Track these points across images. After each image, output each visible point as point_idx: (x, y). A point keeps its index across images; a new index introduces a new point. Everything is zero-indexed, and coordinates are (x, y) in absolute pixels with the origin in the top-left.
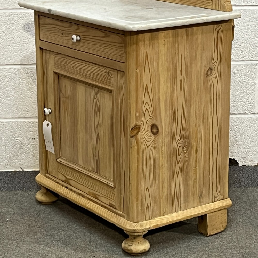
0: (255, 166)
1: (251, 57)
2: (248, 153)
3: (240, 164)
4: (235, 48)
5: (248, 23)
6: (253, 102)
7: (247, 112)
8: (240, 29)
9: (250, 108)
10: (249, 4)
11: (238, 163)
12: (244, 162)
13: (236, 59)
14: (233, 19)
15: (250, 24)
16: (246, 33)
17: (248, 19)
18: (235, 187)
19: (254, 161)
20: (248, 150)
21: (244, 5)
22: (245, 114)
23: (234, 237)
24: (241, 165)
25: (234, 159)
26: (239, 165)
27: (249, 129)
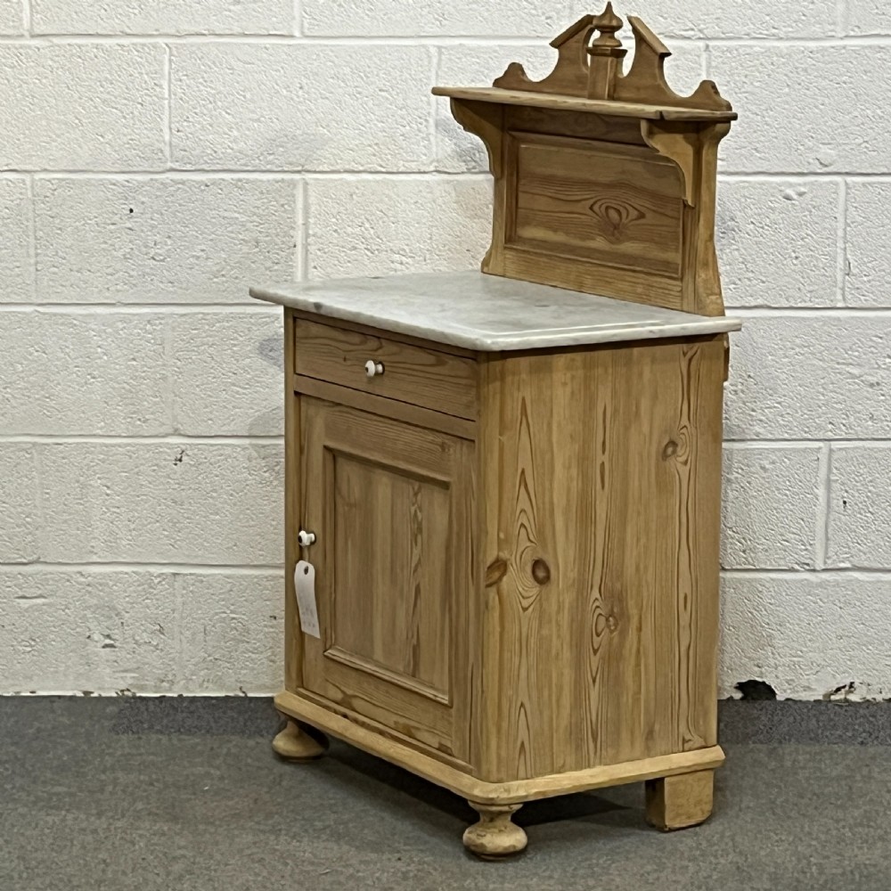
0: (817, 702)
1: (806, 432)
2: (801, 668)
3: (780, 697)
4: (767, 408)
5: (797, 350)
6: (811, 542)
7: (797, 567)
8: (777, 362)
9: (803, 556)
10: (800, 305)
11: (774, 693)
12: (789, 691)
13: (770, 436)
14: (726, 333)
15: (802, 352)
16: (793, 374)
17: (798, 341)
18: (754, 743)
19: (815, 690)
20: (799, 662)
21: (787, 306)
22: (792, 570)
23: (728, 834)
24: (783, 699)
25: (764, 683)
26: (778, 698)
27: (802, 607)
